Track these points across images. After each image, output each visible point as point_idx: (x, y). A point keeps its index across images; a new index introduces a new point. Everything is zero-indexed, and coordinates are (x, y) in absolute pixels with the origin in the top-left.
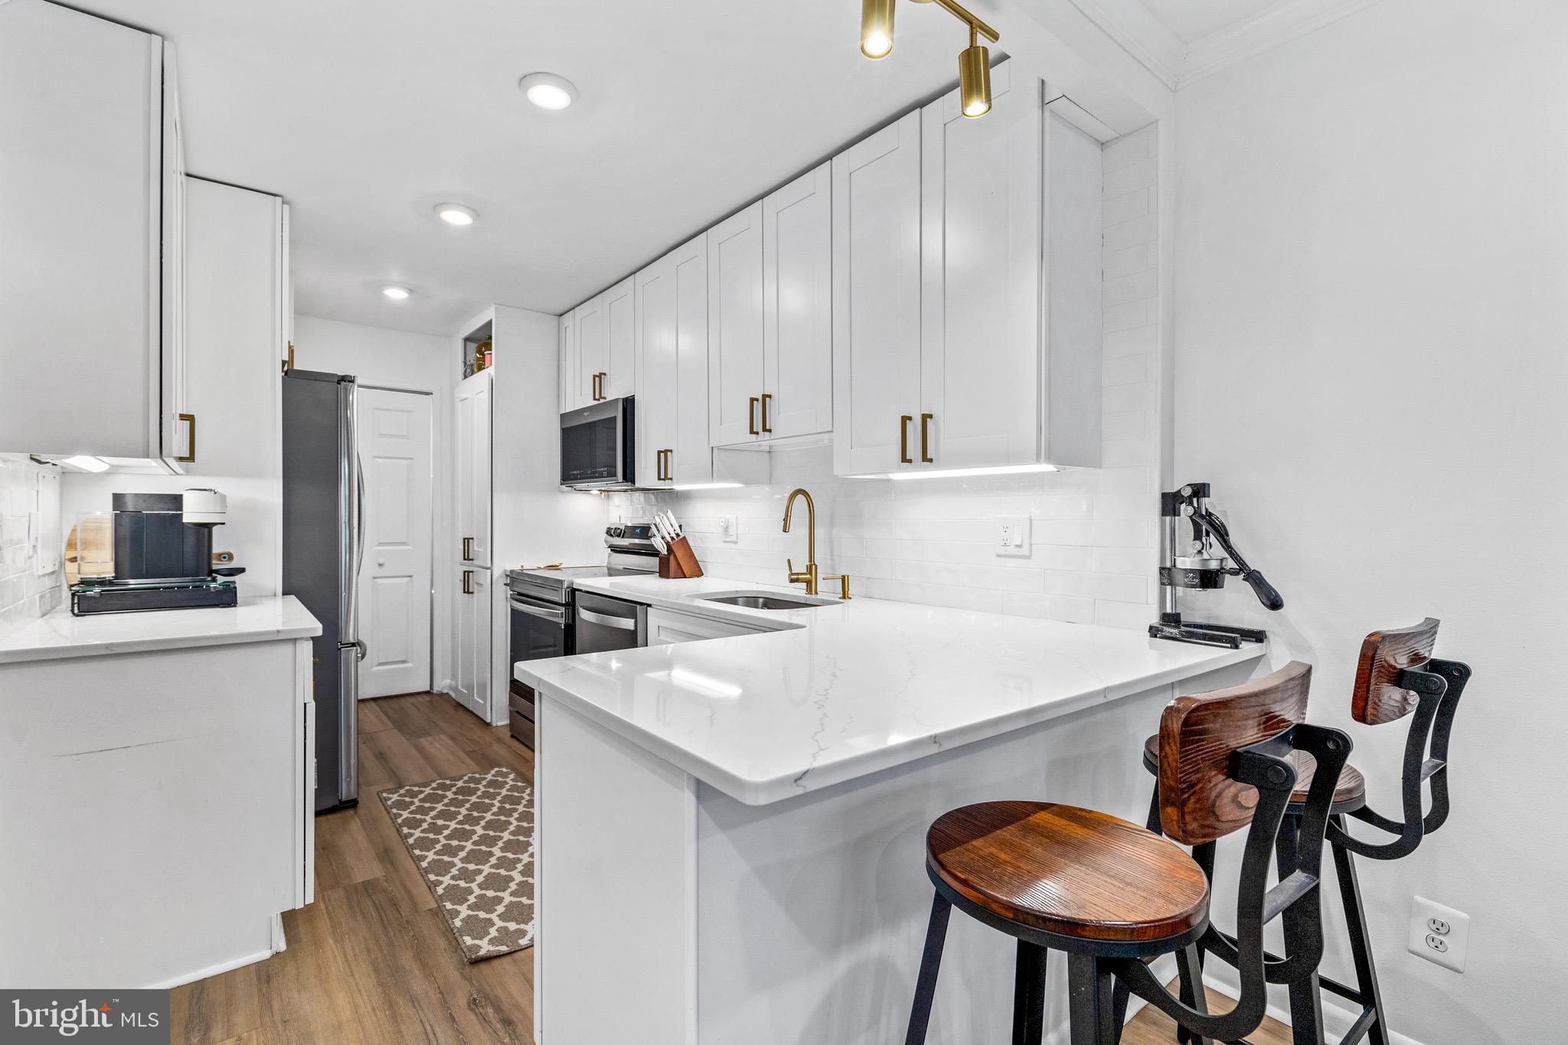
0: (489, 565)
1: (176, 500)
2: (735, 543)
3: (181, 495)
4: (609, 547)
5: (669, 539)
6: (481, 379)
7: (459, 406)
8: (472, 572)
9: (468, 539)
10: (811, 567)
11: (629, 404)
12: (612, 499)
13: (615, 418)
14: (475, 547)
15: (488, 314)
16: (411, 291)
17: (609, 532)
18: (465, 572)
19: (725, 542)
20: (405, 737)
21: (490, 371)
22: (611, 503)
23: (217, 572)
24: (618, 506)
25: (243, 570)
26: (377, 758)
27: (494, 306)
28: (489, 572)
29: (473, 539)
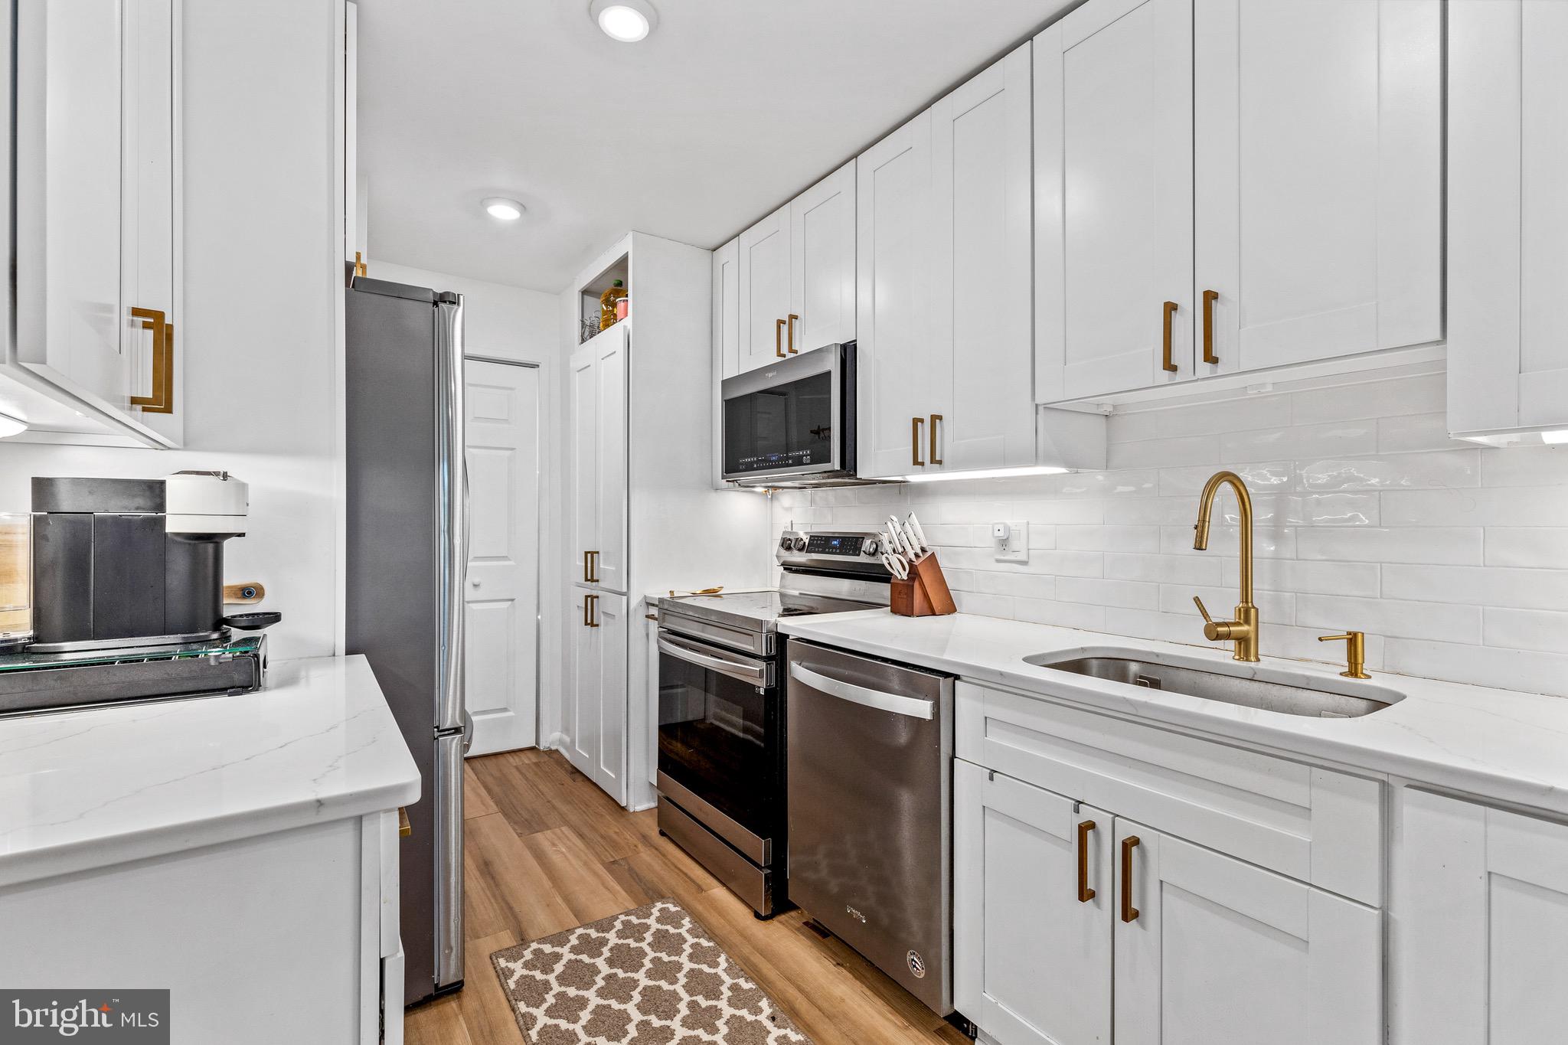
0: (625, 590)
1: (156, 490)
2: (1024, 563)
3: (163, 483)
4: (782, 565)
5: (913, 558)
6: (613, 337)
7: (577, 379)
8: (597, 597)
9: (592, 553)
10: (1246, 613)
11: (848, 353)
12: (777, 499)
13: (829, 373)
14: (603, 565)
15: (625, 246)
16: (523, 208)
17: (787, 545)
18: (587, 597)
19: (998, 561)
20: (515, 830)
21: (627, 322)
22: (776, 504)
23: (228, 621)
24: (789, 509)
25: (275, 617)
26: (482, 873)
27: (630, 235)
28: (624, 598)
29: (598, 553)
